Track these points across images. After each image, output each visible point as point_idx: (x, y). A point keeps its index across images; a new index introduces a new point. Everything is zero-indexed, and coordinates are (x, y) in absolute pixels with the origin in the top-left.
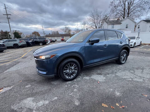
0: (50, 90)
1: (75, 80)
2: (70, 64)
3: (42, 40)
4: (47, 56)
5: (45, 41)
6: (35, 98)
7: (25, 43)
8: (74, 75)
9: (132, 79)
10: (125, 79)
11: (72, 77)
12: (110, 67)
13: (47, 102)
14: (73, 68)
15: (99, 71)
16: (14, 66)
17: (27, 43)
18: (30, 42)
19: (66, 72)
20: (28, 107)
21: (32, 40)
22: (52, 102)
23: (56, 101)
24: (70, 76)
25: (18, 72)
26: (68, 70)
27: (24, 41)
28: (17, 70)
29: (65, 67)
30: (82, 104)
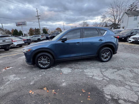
2: (43, 57)
8: (48, 65)
15: (73, 66)
18: (49, 37)
19: (40, 62)
24: (44, 66)
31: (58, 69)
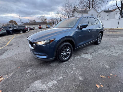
0: (52, 71)
1: (69, 60)
2: (66, 47)
3: (22, 28)
4: (47, 41)
5: (25, 29)
6: (42, 80)
7: (5, 32)
8: (69, 56)
9: (111, 54)
10: (106, 55)
11: (67, 58)
12: (91, 47)
13: (55, 82)
14: (68, 50)
15: (84, 51)
16: (4, 54)
17: (7, 31)
18: (10, 30)
19: (63, 54)
20: (39, 89)
21: (12, 28)
22: (60, 81)
23: (62, 79)
24: (66, 58)
25: (10, 59)
26: (64, 53)
27: (4, 30)
28: (9, 58)
29: (62, 50)
30: (85, 78)
31: (78, 57)
